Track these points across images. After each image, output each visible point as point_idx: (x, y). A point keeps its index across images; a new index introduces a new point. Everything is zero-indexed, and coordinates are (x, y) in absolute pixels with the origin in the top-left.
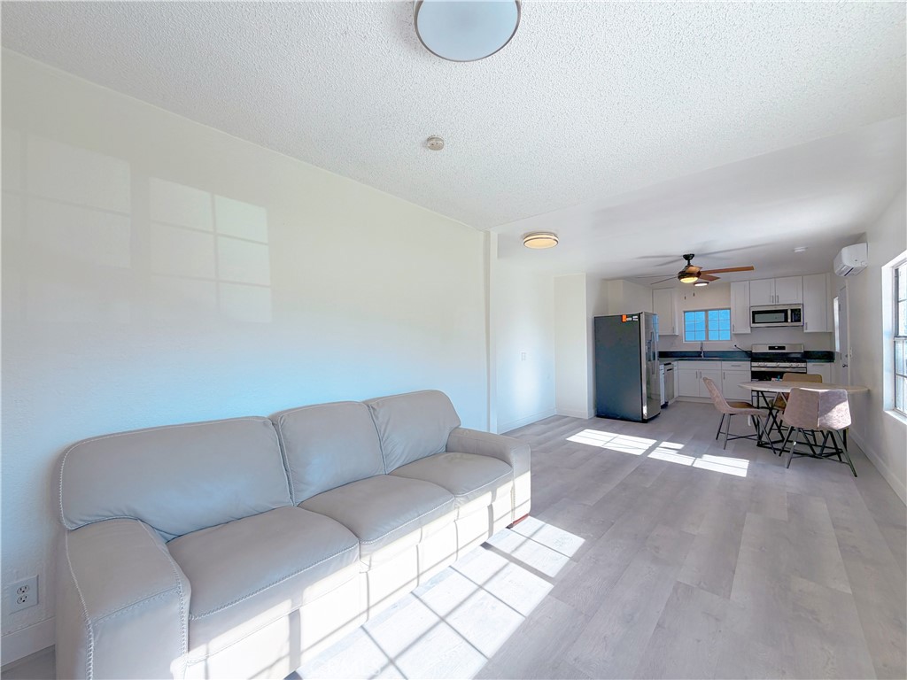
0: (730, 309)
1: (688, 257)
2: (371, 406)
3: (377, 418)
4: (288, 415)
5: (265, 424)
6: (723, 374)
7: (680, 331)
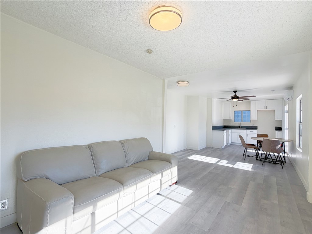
0: (250, 111)
1: (235, 92)
2: (122, 143)
3: (124, 147)
4: (94, 145)
5: (86, 148)
6: (247, 135)
7: (232, 118)
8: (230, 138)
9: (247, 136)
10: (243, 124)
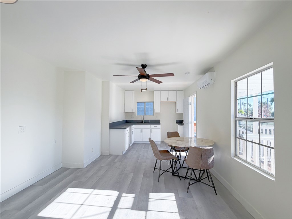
0: (153, 102)
1: (144, 66)
6: (151, 130)
7: (135, 111)
8: (133, 136)
9: (151, 132)
10: (146, 118)
